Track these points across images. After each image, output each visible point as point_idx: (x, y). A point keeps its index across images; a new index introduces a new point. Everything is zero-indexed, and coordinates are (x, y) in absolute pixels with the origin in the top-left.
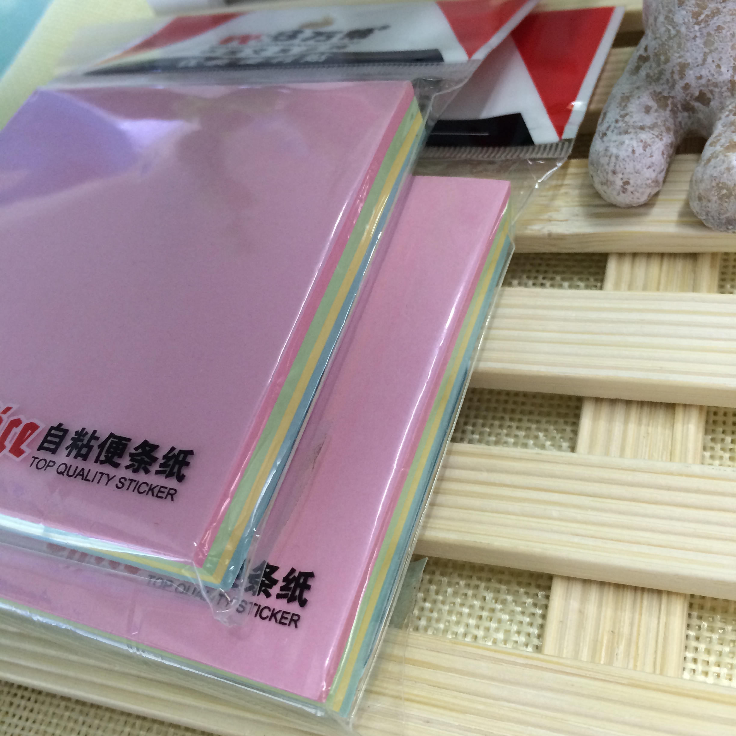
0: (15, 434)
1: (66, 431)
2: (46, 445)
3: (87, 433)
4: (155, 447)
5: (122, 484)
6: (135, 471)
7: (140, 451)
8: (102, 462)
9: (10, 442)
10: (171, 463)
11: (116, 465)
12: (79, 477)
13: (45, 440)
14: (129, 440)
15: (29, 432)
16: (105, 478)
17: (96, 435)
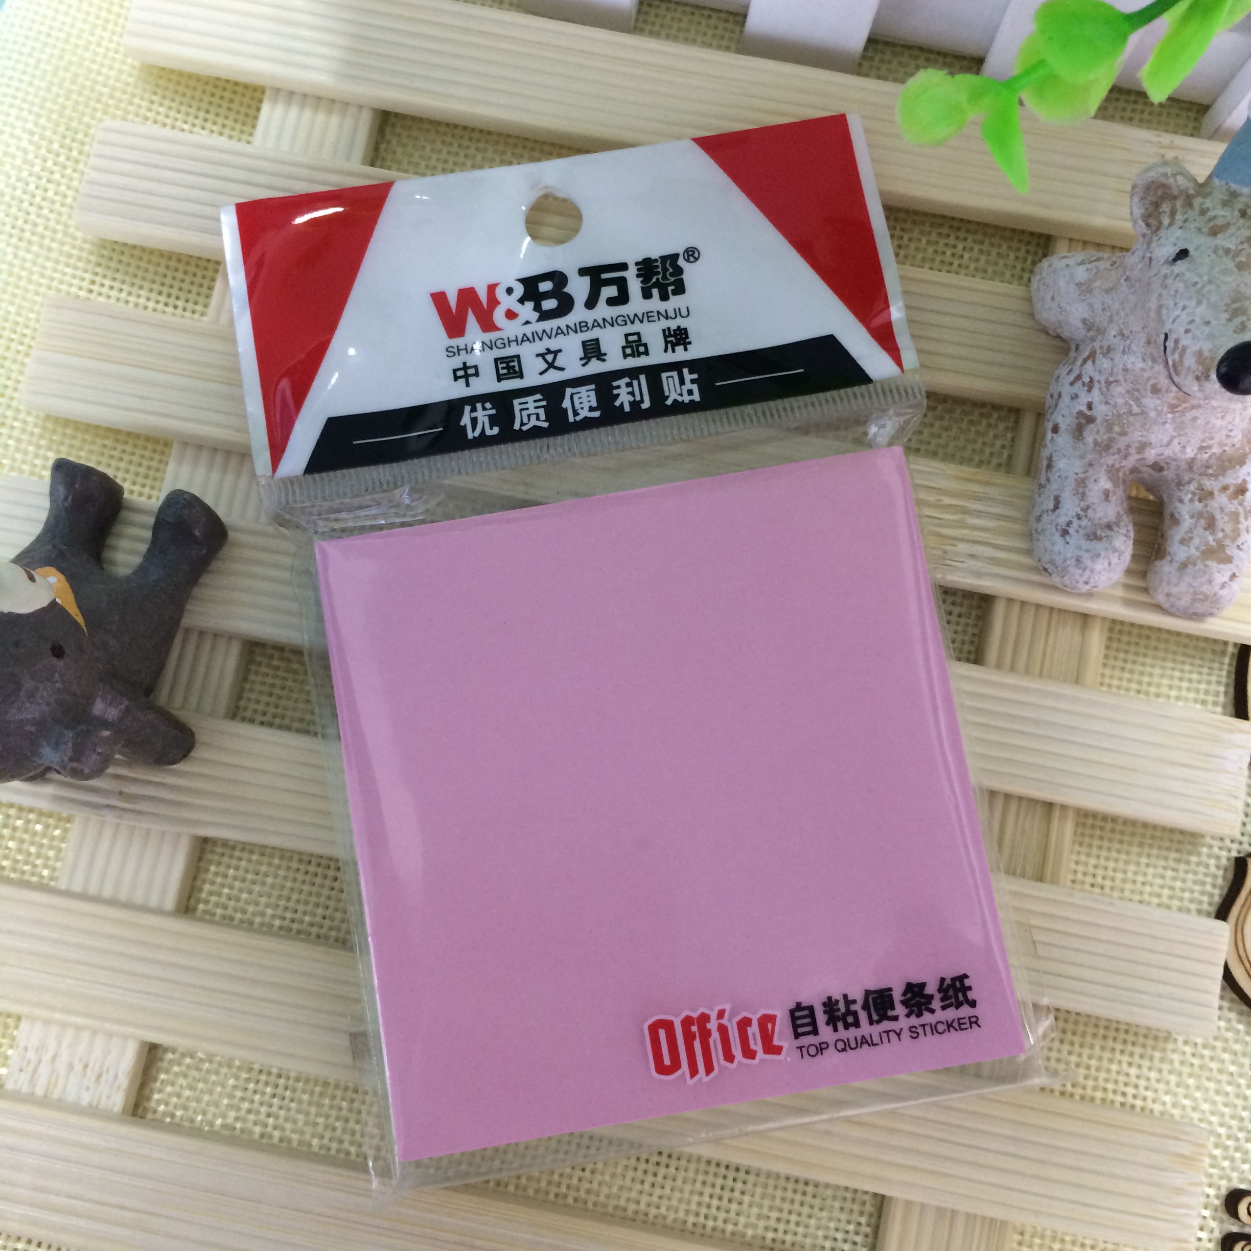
0: (754, 1034)
1: (811, 1009)
2: (800, 1030)
3: (837, 1002)
4: (922, 986)
5: (914, 1033)
6: (919, 1015)
7: (909, 995)
8: (878, 1022)
9: (755, 1044)
10: (951, 993)
11: (896, 1018)
12: (865, 1046)
13: (795, 1027)
14: (890, 989)
15: (770, 1026)
16: (892, 1035)
17: (850, 998)
